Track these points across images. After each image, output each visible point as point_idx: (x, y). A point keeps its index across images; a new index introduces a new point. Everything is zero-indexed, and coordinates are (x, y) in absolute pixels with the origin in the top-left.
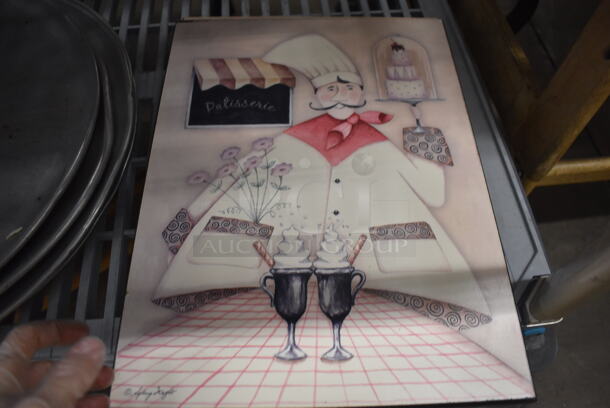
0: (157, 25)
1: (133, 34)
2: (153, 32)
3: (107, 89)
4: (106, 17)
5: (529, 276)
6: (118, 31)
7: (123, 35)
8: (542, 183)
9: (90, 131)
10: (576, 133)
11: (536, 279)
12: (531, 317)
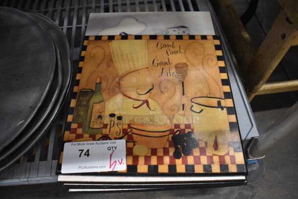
0: (80, 25)
1: (69, 30)
2: (79, 29)
3: (59, 57)
4: (57, 22)
5: (249, 137)
6: (62, 29)
7: (65, 31)
8: (257, 93)
9: (52, 76)
10: (271, 71)
11: (253, 138)
12: (250, 156)
